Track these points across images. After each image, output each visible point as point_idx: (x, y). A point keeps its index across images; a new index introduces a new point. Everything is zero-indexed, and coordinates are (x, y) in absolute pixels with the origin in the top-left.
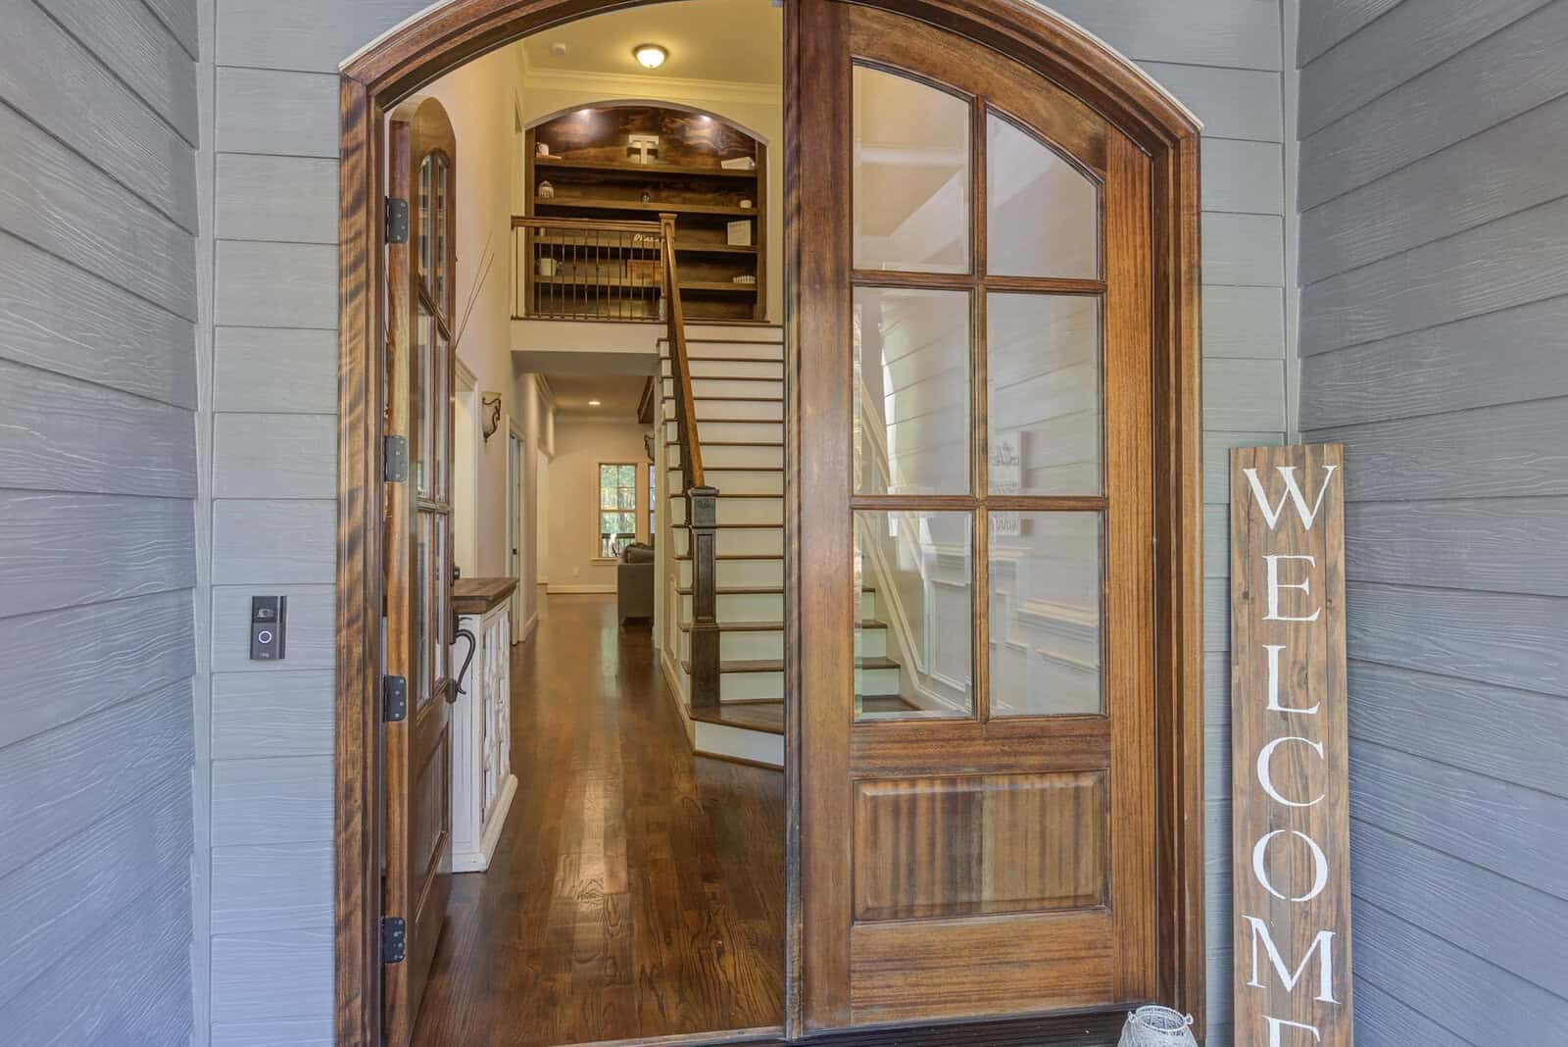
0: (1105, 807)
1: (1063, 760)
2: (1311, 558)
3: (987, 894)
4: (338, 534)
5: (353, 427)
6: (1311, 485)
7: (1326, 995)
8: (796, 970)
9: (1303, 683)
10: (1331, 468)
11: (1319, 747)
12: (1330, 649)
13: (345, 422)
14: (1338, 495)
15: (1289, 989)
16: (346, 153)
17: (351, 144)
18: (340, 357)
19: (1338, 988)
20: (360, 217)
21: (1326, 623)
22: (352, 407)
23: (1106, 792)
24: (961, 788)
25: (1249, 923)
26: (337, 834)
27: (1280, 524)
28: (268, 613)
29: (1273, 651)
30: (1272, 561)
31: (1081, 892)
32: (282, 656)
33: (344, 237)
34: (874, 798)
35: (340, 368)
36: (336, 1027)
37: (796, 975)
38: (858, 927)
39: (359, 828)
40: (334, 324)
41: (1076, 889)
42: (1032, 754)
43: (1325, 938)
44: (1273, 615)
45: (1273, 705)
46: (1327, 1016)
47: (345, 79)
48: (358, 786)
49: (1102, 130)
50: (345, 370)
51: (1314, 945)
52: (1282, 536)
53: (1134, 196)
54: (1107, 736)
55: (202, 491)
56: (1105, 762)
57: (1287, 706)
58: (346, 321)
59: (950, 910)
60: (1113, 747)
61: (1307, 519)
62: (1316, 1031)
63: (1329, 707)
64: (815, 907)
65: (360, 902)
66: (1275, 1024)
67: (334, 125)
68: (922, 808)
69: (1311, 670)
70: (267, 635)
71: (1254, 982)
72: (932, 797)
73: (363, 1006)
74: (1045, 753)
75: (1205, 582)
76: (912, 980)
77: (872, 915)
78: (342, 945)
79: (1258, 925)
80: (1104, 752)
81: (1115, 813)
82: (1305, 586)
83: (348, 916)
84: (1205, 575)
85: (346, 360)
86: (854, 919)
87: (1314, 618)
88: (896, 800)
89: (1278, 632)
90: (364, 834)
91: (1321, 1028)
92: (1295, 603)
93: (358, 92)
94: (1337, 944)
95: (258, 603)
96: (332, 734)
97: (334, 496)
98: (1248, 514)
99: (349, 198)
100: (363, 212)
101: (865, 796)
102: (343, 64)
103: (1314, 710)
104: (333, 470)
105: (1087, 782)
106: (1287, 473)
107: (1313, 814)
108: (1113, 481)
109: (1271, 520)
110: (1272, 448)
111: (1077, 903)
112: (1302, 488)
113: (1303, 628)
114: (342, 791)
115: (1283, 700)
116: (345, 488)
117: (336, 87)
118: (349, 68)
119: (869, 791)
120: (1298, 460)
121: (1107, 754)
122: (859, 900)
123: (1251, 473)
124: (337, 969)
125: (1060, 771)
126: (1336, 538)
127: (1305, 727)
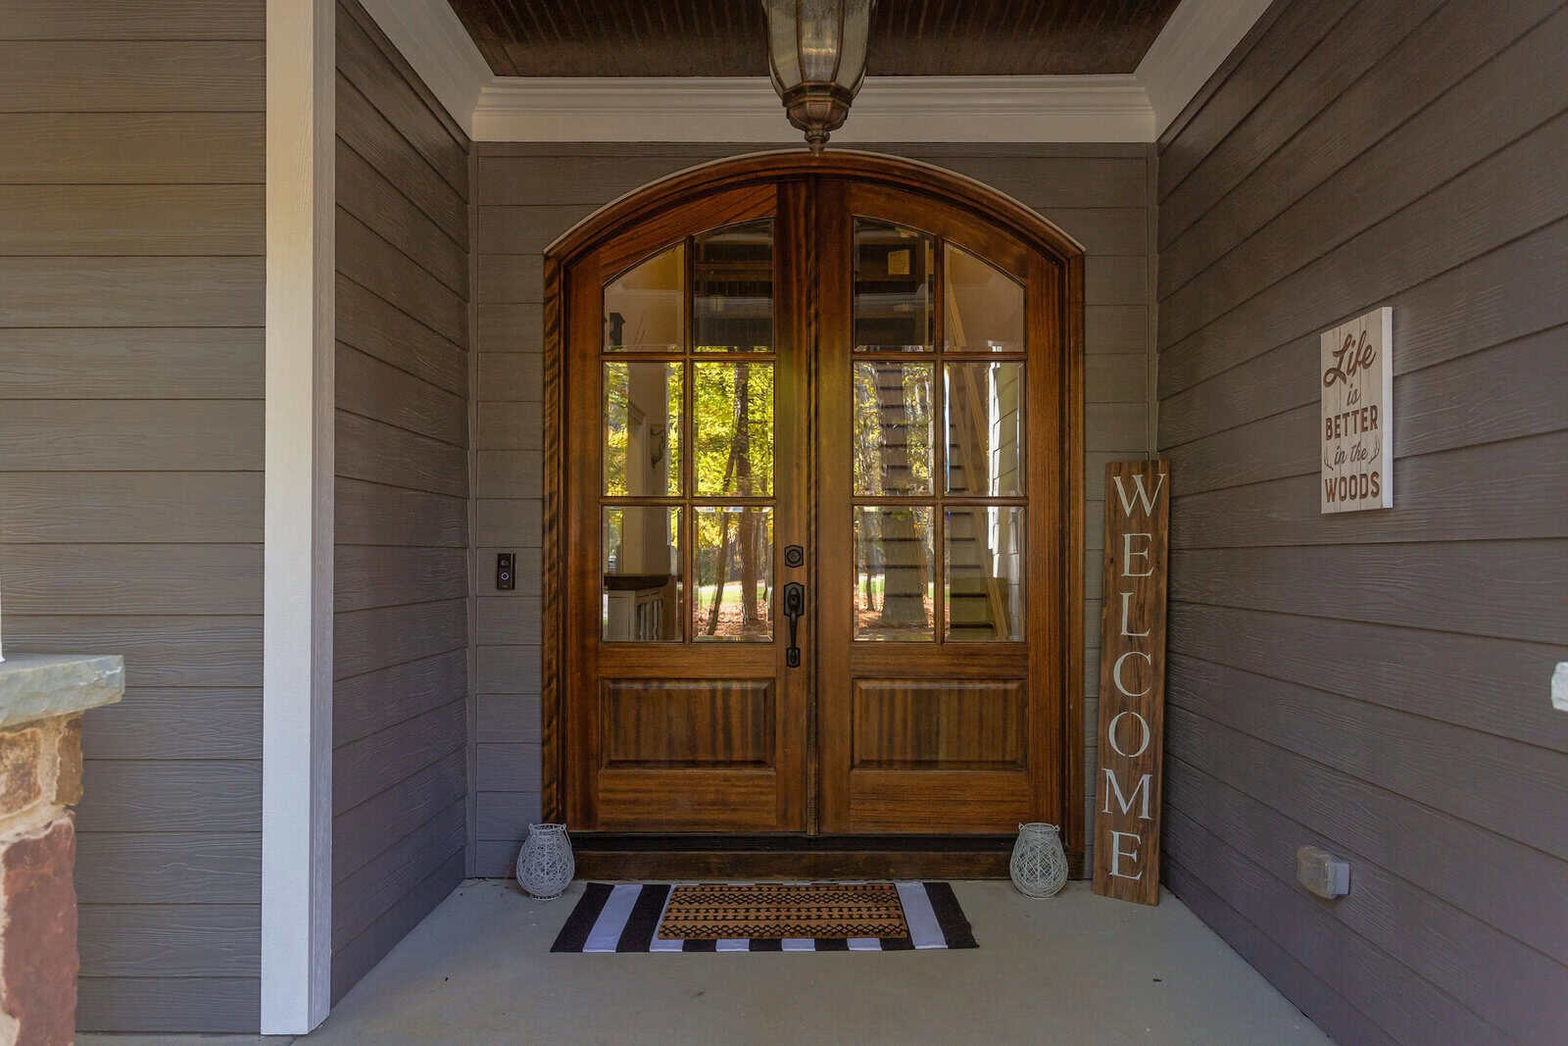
0: (1024, 705)
1: (994, 671)
2: (1149, 535)
3: (942, 756)
4: (543, 519)
5: (551, 457)
6: (1151, 486)
7: (1145, 815)
8: (813, 793)
9: (1141, 617)
10: (1162, 476)
11: (1149, 658)
12: (1158, 594)
13: (547, 455)
14: (1166, 493)
15: (1125, 812)
16: (548, 300)
17: (550, 294)
18: (544, 417)
19: (1152, 811)
20: (555, 337)
21: (1156, 577)
22: (551, 447)
23: (1026, 693)
24: (926, 685)
25: (1105, 772)
26: (543, 688)
27: (1132, 512)
28: (506, 563)
29: (1126, 596)
30: (1127, 537)
31: (1008, 758)
32: (513, 588)
33: (547, 349)
34: (867, 691)
35: (544, 423)
36: (543, 799)
37: (813, 796)
38: (856, 771)
39: (555, 687)
40: (540, 398)
41: (1004, 756)
42: (974, 665)
43: (1146, 778)
44: (1127, 573)
45: (1124, 632)
46: (1144, 828)
47: (547, 258)
48: (554, 662)
49: (1024, 252)
50: (547, 424)
51: (1140, 784)
52: (1134, 521)
53: (1048, 294)
54: (1026, 657)
55: (472, 494)
56: (1025, 673)
57: (1132, 632)
58: (547, 396)
59: (918, 764)
60: (1030, 663)
61: (1148, 510)
62: (1138, 838)
63: (1155, 633)
64: (828, 757)
65: (555, 730)
66: (1116, 835)
67: (540, 284)
68: (899, 697)
69: (1146, 609)
70: (505, 576)
71: (1106, 810)
72: (905, 692)
73: (557, 789)
74: (982, 666)
75: (1087, 553)
76: (891, 807)
77: (866, 763)
78: (546, 753)
79: (1110, 773)
80: (1024, 667)
81: (1031, 707)
82: (1145, 553)
83: (549, 737)
84: (1087, 548)
85: (547, 419)
86: (852, 767)
87: (1149, 574)
88: (881, 692)
89: (1129, 584)
90: (558, 690)
91: (1141, 836)
92: (1140, 565)
93: (552, 264)
94: (1153, 781)
95: (501, 557)
96: (539, 633)
97: (541, 497)
98: (1115, 507)
99: (549, 325)
100: (557, 333)
101: (861, 689)
102: (546, 250)
103: (1147, 634)
104: (540, 482)
105: (1012, 686)
106: (1138, 479)
107: (1143, 703)
108: (1031, 487)
109: (1128, 511)
110: (1130, 465)
111: (1005, 765)
112: (1146, 490)
113: (1143, 580)
114: (546, 665)
115: (1130, 630)
116: (547, 493)
117: (542, 262)
118: (548, 252)
119: (863, 685)
120: (1144, 471)
121: (1026, 668)
122: (856, 756)
123: (1118, 479)
124: (543, 766)
125: (994, 679)
126: (1164, 521)
127: (1141, 645)
